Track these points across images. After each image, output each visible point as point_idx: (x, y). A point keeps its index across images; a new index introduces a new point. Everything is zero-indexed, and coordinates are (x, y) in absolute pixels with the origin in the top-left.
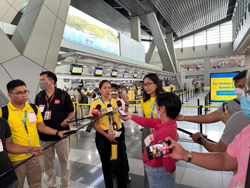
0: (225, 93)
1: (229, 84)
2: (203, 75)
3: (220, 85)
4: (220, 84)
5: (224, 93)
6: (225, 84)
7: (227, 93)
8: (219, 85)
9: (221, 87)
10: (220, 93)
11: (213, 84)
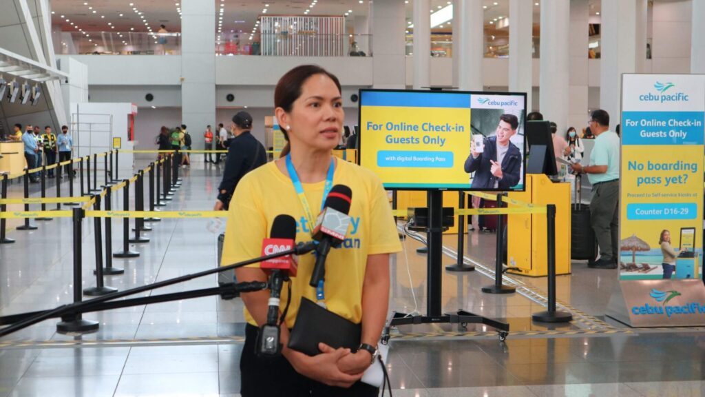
0: (403, 159)
1: (416, 128)
2: (179, 87)
3: (389, 133)
4: (390, 126)
5: (399, 158)
6: (403, 127)
7: (410, 159)
8: (384, 132)
9: (393, 138)
10: (387, 159)
11: (368, 126)
